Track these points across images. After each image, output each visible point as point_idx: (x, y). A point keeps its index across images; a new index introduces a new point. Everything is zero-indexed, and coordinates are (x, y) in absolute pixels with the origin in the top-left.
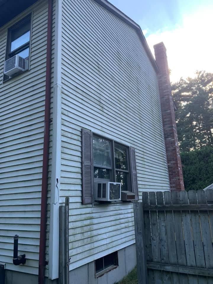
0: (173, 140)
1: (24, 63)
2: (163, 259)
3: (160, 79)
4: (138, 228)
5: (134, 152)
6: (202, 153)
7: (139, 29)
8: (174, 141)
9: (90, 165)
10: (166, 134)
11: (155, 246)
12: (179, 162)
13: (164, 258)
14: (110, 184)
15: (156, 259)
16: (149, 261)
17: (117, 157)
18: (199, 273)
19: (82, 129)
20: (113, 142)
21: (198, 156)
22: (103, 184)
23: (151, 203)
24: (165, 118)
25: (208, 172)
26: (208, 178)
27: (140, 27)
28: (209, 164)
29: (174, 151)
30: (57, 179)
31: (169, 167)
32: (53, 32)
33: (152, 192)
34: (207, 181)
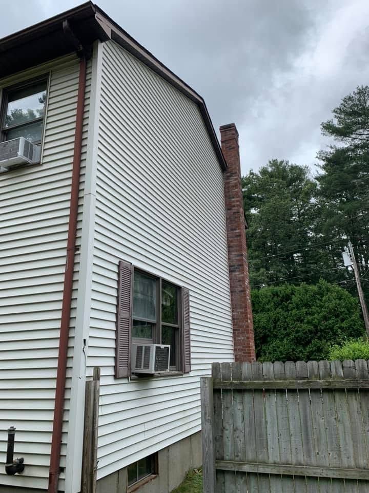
0: (242, 275)
1: (32, 149)
2: (238, 456)
3: (228, 181)
4: (205, 413)
5: (188, 295)
6: (279, 293)
7: (202, 103)
8: (243, 277)
9: (128, 318)
10: (232, 266)
11: (227, 438)
12: (249, 310)
13: (239, 454)
14: (156, 347)
15: (227, 455)
16: (219, 458)
17: (164, 303)
18: (284, 472)
19: (120, 262)
20: (161, 280)
21: (273, 298)
22: (146, 347)
23: (224, 379)
24: (232, 241)
25: (288, 324)
26: (288, 335)
27: (203, 100)
28: (290, 312)
29: (242, 293)
30: (85, 340)
31: (234, 319)
32: (86, 112)
33: (226, 363)
34: (285, 339)
